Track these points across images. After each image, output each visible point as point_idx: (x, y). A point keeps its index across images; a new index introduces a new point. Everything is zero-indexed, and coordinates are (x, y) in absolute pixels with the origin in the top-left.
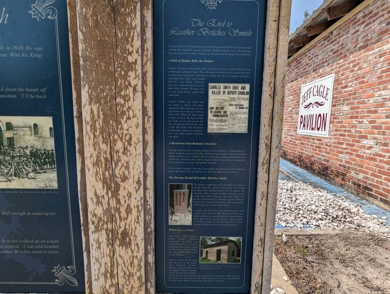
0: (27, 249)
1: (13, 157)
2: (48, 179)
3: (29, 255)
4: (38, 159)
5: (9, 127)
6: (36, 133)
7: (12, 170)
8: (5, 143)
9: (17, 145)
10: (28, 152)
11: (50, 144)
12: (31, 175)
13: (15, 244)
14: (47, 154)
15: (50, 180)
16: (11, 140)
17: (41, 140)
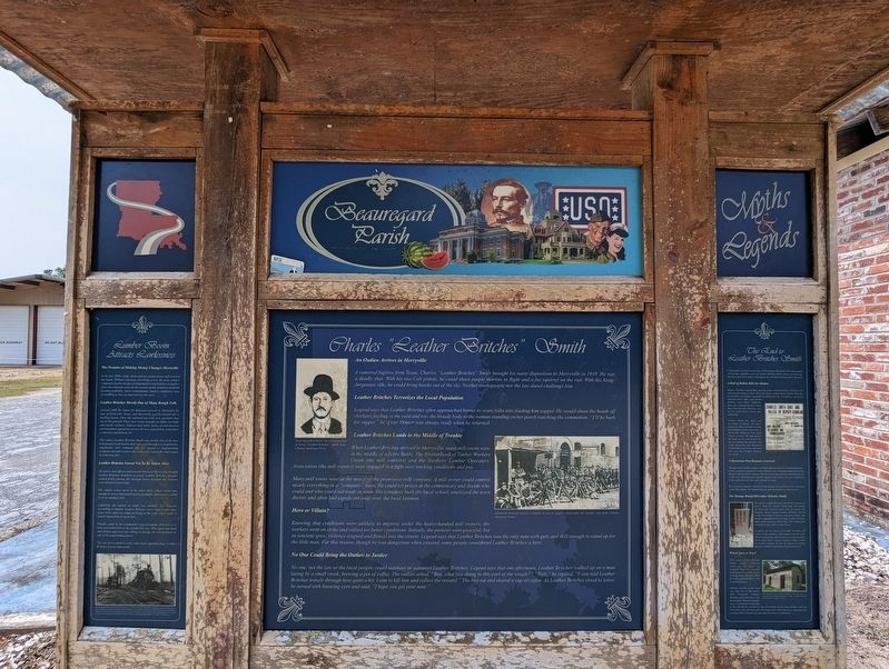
0: (581, 577)
1: (578, 477)
2: (610, 500)
3: (581, 584)
4: (603, 479)
5: (578, 446)
6: (603, 452)
7: (576, 490)
8: (572, 463)
9: (583, 465)
10: (593, 471)
11: (615, 464)
12: (595, 495)
13: (569, 571)
14: (612, 474)
15: (613, 500)
16: (578, 460)
17: (607, 459)
